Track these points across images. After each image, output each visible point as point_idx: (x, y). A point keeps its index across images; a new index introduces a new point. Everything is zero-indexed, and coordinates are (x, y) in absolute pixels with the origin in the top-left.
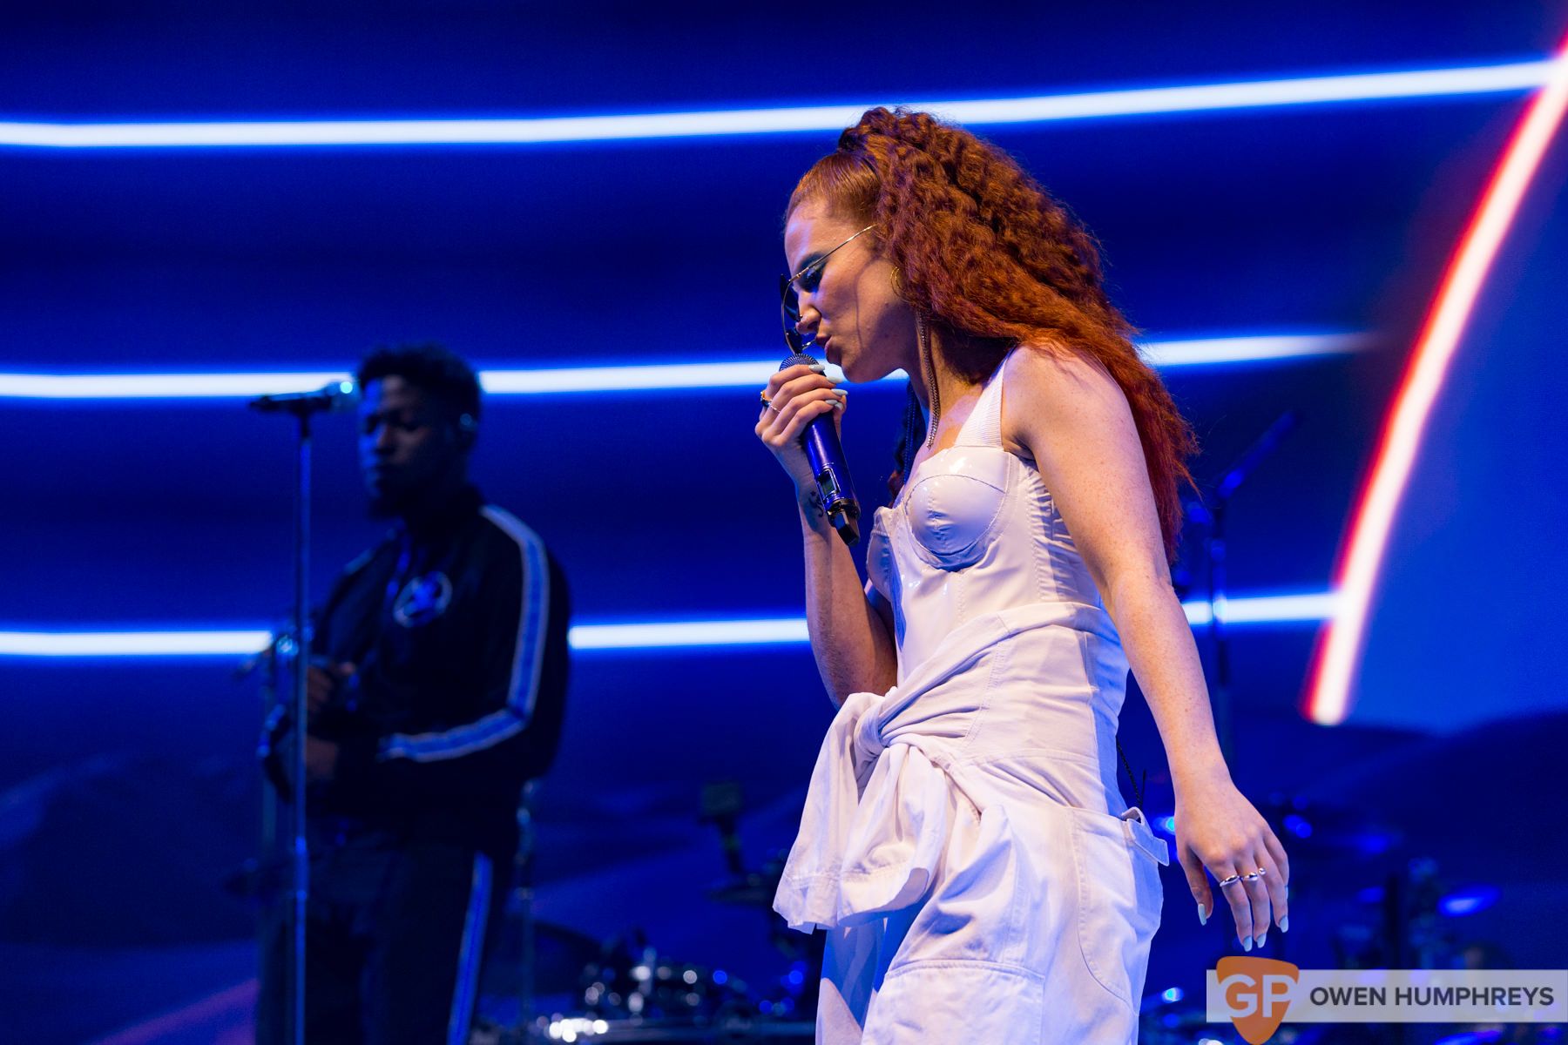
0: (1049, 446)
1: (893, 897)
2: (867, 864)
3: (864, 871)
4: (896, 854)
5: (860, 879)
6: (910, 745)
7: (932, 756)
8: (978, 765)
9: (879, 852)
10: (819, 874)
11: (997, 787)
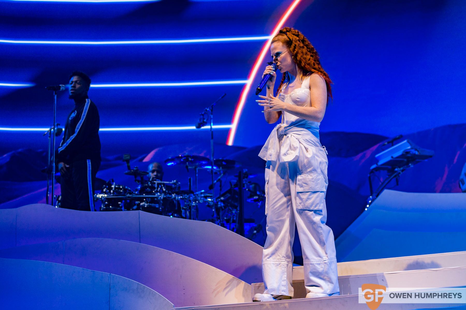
0: (312, 88)
1: (292, 160)
2: (286, 154)
3: (286, 155)
4: (291, 153)
5: (285, 156)
6: (291, 135)
7: (296, 138)
8: (304, 140)
9: (289, 152)
10: (274, 153)
11: (307, 144)
